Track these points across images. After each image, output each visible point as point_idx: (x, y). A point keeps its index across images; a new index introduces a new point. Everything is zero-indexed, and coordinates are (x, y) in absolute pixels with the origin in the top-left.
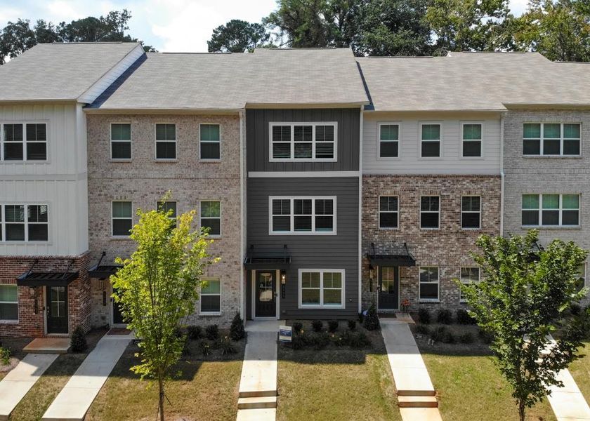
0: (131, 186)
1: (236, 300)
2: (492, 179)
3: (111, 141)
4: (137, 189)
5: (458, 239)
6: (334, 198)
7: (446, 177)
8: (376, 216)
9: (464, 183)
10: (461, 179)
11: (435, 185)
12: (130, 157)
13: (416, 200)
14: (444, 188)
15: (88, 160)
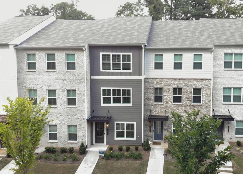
0: (36, 82)
1: (84, 136)
2: (207, 80)
3: (27, 62)
4: (38, 84)
5: (191, 109)
6: (131, 89)
7: (185, 79)
8: (152, 97)
9: (194, 82)
10: (192, 80)
11: (180, 83)
12: (36, 69)
13: (171, 90)
14: (184, 85)
15: (17, 70)
